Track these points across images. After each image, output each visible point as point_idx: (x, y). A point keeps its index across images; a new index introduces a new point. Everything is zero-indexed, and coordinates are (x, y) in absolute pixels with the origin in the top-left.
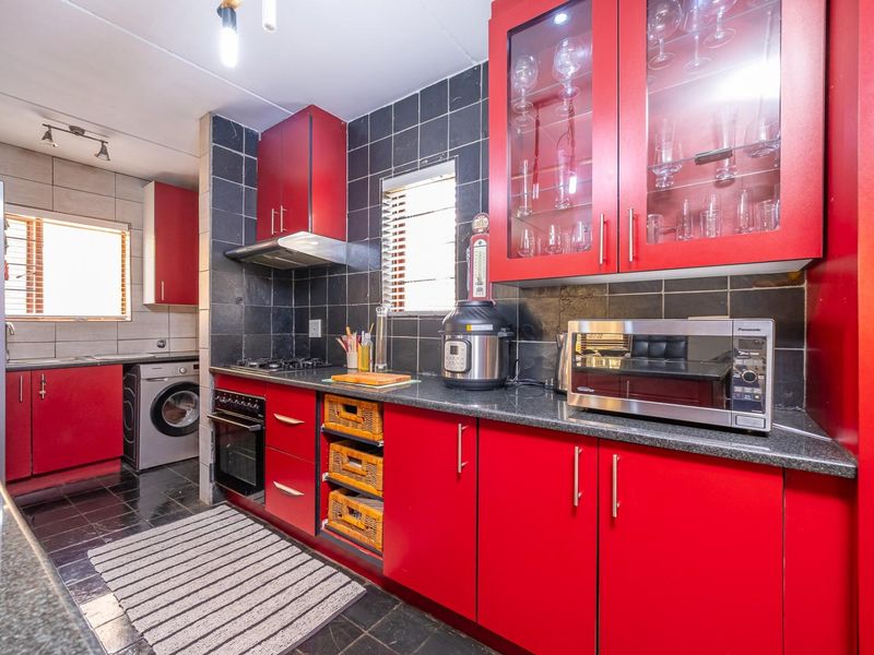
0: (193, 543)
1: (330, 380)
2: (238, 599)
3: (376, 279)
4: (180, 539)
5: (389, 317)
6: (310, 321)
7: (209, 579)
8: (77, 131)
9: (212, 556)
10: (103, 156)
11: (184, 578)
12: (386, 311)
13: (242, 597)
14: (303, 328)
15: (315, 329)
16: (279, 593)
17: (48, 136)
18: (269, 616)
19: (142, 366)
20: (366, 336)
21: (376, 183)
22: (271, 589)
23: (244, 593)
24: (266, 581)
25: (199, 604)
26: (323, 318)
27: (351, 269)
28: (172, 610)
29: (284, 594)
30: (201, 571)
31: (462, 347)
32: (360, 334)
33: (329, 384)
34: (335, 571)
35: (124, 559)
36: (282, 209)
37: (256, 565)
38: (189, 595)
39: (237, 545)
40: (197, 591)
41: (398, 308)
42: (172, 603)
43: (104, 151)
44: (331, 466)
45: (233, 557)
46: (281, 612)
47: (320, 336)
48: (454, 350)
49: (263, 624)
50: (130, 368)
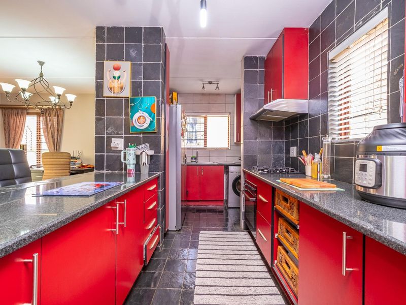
0: (229, 243)
1: (279, 181)
2: (230, 278)
3: (325, 118)
4: (226, 239)
5: (332, 143)
6: (291, 148)
7: (226, 262)
8: (210, 83)
9: (232, 252)
10: (217, 89)
11: (218, 256)
12: (330, 140)
13: (232, 278)
14: (288, 152)
15: (294, 151)
16: (246, 286)
17: (203, 87)
18: (237, 295)
19: (230, 167)
20: (317, 156)
21: (325, 56)
22: (244, 282)
23: (233, 276)
24: (245, 276)
25: (217, 271)
26: (297, 146)
27: (310, 116)
28: (208, 267)
29: (248, 289)
30: (225, 257)
31: (371, 166)
32: (314, 155)
33: (278, 183)
34: (279, 293)
35: (207, 239)
36: (272, 90)
37: (245, 266)
38: (216, 265)
39: (242, 252)
40: (219, 265)
41: (343, 137)
42: (210, 264)
43: (217, 87)
44: (279, 231)
45: (238, 257)
46: (242, 297)
47: (295, 156)
48: (363, 168)
49: (232, 297)
50: (226, 167)
